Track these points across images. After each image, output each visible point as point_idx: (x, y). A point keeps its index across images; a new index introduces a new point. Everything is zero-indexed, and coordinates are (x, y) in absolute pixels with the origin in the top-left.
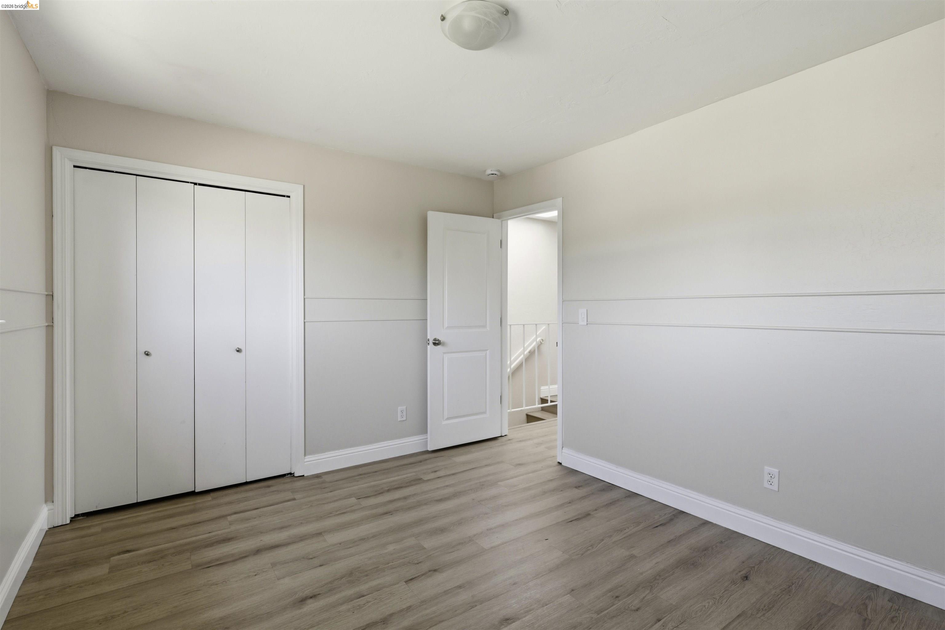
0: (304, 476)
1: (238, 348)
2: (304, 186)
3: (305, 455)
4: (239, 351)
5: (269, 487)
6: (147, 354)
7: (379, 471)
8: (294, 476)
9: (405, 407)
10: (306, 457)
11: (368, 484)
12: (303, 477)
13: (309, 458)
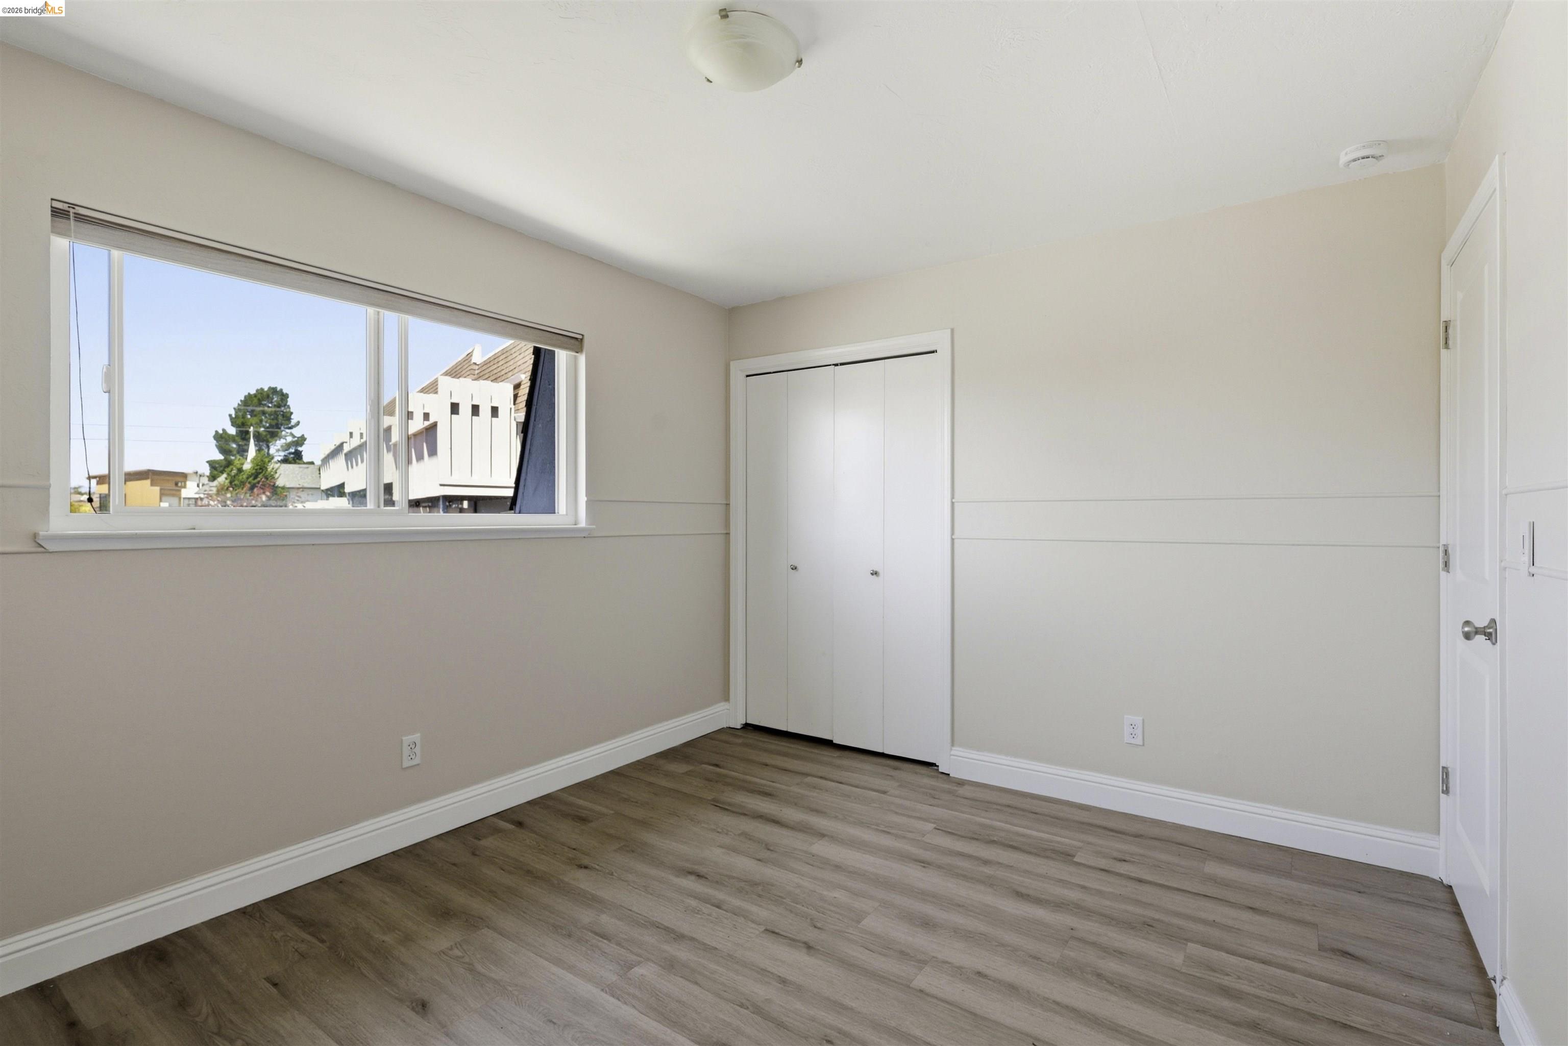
0: (949, 775)
1: (873, 571)
2: (952, 331)
3: (953, 744)
4: (875, 573)
5: (896, 769)
6: (794, 568)
7: (1041, 814)
8: (938, 770)
9: (1141, 718)
10: (954, 748)
11: (1050, 836)
12: (947, 776)
13: (957, 751)
